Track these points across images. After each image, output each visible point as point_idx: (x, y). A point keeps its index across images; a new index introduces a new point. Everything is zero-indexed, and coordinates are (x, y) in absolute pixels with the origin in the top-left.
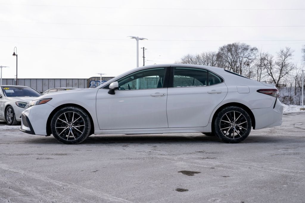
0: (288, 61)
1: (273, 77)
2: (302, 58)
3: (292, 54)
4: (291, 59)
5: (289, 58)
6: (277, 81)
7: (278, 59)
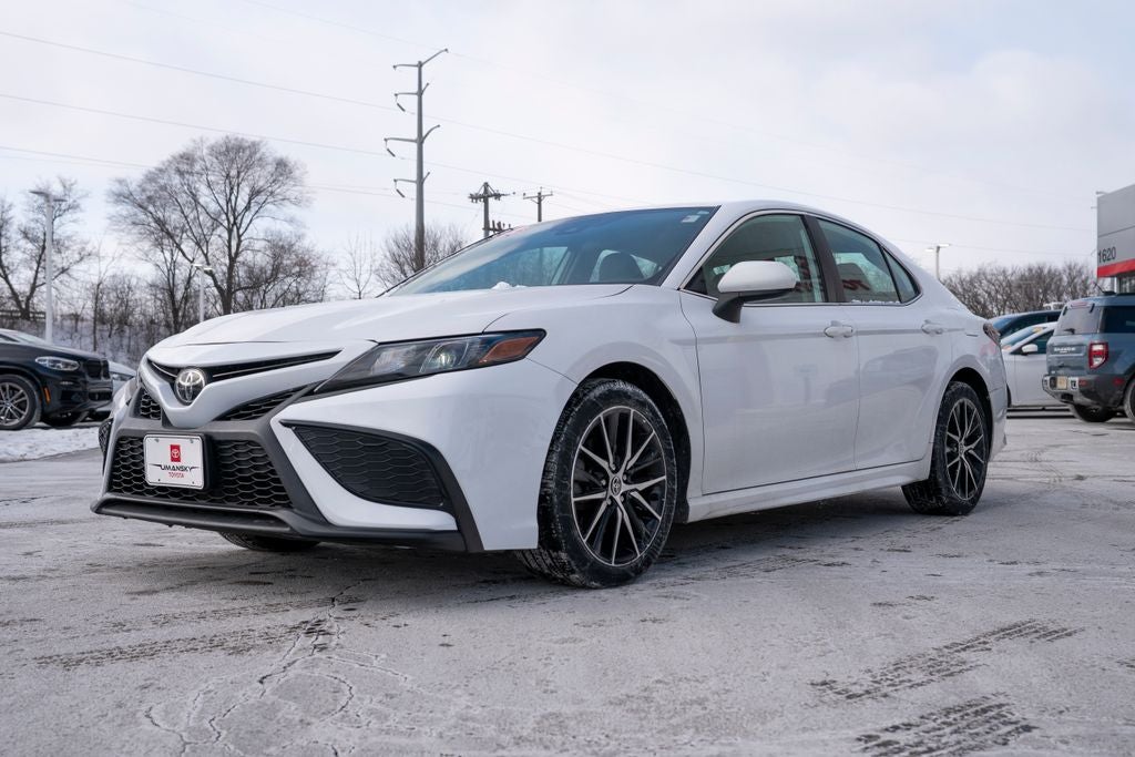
0: (65, 227)
1: (8, 282)
2: (108, 221)
3: (84, 203)
4: (74, 221)
5: (68, 216)
6: (24, 299)
7: (31, 215)
